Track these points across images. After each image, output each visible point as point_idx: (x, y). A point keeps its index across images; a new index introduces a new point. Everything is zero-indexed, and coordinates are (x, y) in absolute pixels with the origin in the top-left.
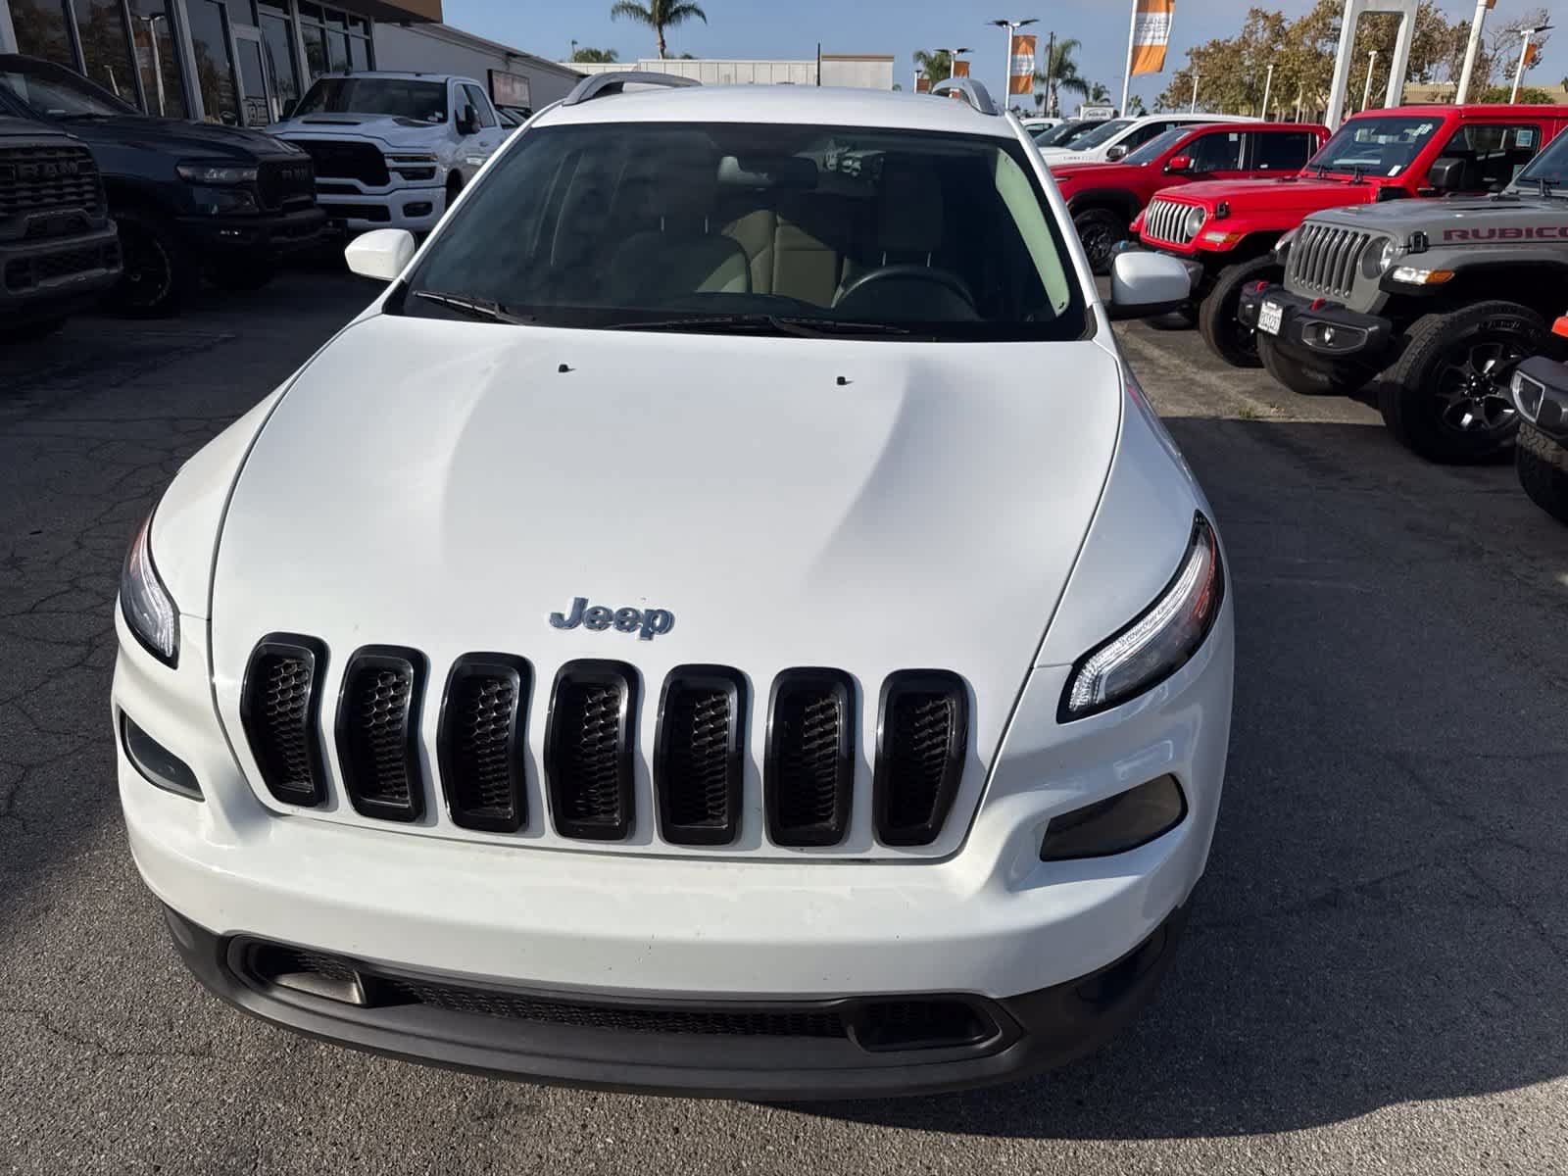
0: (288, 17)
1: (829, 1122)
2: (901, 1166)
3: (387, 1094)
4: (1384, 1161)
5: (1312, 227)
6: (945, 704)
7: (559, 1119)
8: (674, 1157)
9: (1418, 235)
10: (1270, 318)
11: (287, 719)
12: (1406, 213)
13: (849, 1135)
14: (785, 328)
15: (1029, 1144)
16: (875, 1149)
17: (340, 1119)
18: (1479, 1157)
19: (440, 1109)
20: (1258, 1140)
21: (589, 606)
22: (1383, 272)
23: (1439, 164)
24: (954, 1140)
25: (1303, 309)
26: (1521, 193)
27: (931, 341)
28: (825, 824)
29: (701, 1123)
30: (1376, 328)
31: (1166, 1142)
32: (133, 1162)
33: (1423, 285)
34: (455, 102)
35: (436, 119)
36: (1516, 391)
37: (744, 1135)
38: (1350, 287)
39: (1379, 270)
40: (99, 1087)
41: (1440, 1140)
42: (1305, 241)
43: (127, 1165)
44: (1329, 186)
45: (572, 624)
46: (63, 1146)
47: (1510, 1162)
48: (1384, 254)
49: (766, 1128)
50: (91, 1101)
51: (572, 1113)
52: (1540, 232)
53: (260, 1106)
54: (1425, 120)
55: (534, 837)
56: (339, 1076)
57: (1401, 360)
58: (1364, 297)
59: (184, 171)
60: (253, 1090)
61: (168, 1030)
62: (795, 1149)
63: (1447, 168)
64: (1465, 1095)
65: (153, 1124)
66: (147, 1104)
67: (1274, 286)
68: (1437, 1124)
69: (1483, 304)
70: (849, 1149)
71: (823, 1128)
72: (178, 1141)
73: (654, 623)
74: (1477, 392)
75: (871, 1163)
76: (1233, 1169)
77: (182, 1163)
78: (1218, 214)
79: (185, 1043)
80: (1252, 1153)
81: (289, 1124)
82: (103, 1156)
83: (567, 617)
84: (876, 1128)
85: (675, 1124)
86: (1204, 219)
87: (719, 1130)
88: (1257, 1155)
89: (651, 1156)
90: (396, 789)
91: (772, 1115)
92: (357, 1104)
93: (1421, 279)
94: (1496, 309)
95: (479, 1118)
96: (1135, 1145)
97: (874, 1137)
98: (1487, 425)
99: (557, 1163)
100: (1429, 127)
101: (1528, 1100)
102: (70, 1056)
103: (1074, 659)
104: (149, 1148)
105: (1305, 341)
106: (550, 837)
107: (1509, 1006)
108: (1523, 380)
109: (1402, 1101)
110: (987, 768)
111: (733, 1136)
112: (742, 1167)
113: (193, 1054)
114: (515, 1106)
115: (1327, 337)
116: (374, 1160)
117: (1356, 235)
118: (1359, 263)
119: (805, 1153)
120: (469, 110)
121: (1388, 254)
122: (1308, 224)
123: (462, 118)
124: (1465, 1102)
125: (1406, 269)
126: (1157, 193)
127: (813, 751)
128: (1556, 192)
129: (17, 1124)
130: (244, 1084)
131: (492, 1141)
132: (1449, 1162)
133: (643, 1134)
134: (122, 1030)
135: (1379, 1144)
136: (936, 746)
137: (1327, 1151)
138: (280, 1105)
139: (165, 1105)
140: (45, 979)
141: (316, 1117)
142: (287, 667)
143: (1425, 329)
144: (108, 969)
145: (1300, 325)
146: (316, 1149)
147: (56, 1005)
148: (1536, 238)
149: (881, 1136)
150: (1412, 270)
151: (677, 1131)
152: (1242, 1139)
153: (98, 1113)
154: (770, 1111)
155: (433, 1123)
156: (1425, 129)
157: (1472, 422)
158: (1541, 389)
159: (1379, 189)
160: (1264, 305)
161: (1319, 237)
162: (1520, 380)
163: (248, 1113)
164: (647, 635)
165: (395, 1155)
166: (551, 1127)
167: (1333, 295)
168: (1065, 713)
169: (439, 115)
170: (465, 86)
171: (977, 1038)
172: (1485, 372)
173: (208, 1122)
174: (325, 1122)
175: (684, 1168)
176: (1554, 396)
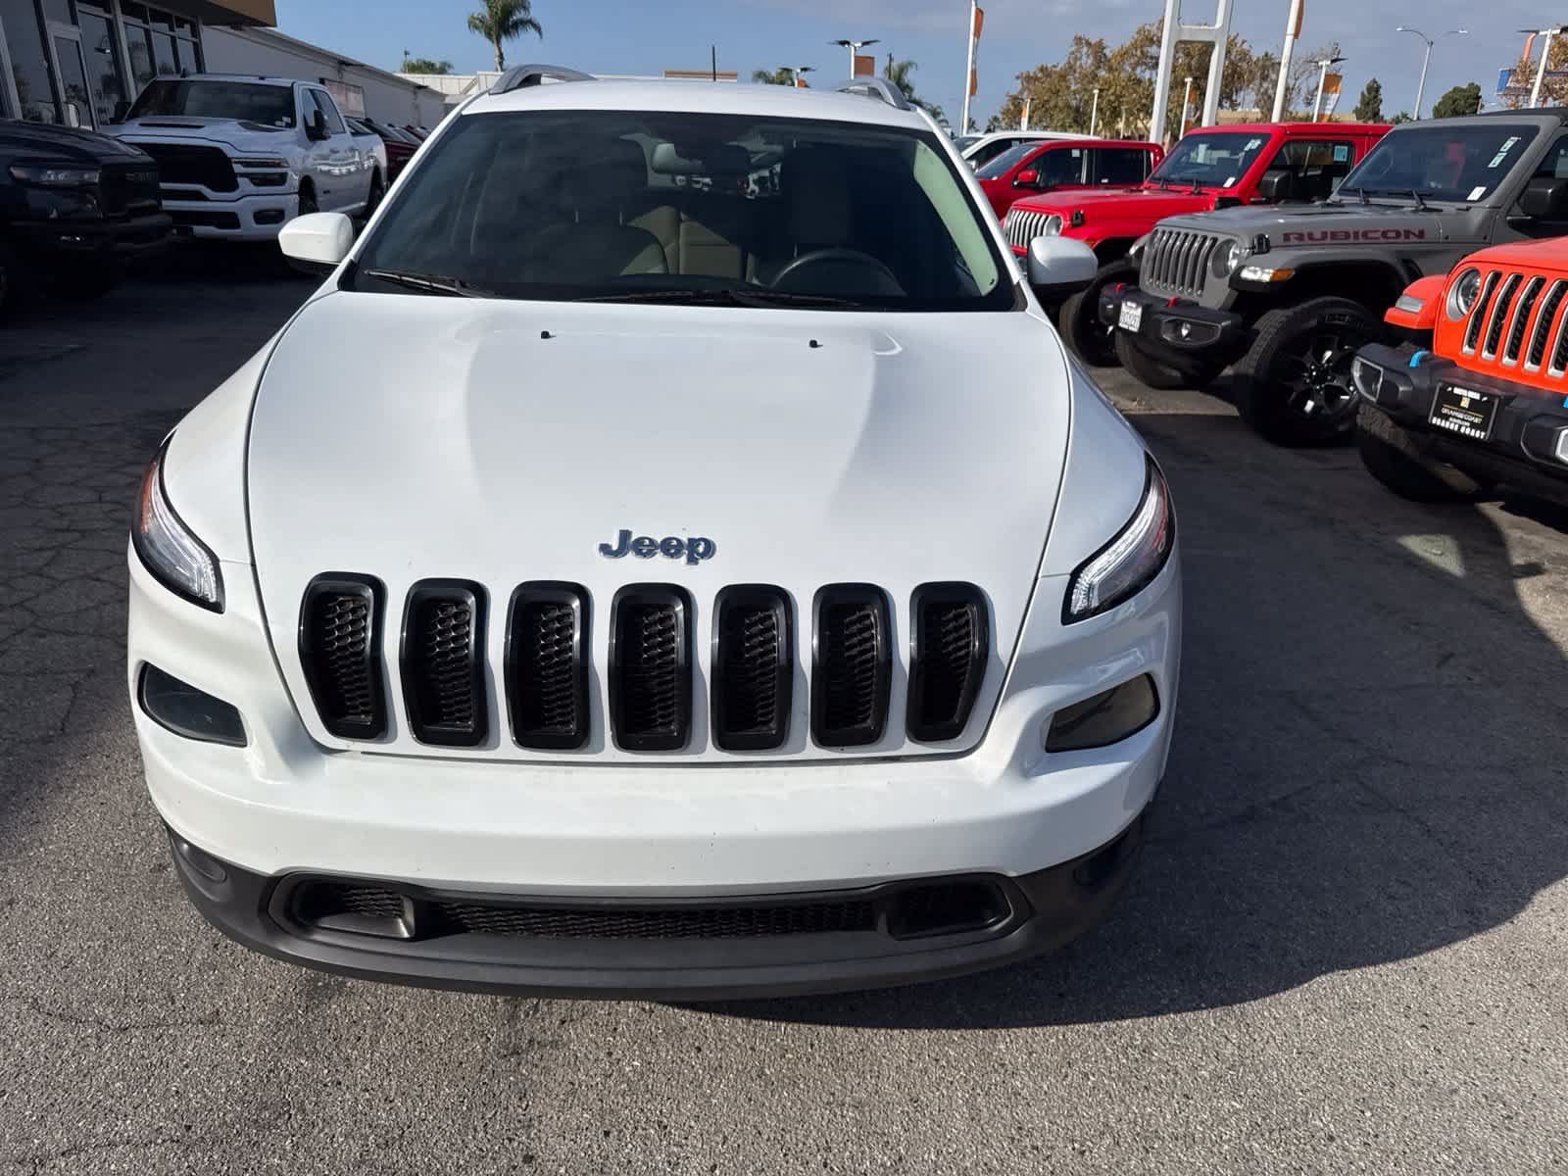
0: (107, 16)
1: (839, 1030)
2: (911, 1061)
3: (410, 1042)
4: (1326, 1020)
5: (1164, 232)
6: (966, 612)
7: (583, 1049)
8: (701, 1072)
9: (1261, 238)
10: (1131, 316)
11: (347, 653)
12: (1247, 217)
13: (859, 1039)
14: (744, 301)
15: (1022, 1032)
16: (886, 1048)
17: (367, 1067)
18: (1402, 1010)
19: (465, 1051)
20: (1219, 1012)
21: (634, 537)
22: (1231, 272)
23: (1271, 175)
24: (956, 1035)
25: (1161, 307)
26: (1344, 202)
27: (883, 311)
28: (864, 725)
29: (720, 1040)
30: (1228, 323)
31: (1141, 1020)
32: (161, 1124)
33: (1267, 283)
34: (303, 108)
35: (284, 125)
36: (1356, 374)
37: (763, 1047)
38: (1202, 287)
39: (1227, 270)
40: (109, 1060)
41: (1369, 999)
42: (1157, 245)
43: (156, 1127)
44: (1172, 196)
45: (620, 553)
46: (84, 1117)
47: (1428, 1012)
48: (1231, 255)
49: (782, 1040)
50: (104, 1073)
51: (596, 1043)
52: (1365, 235)
53: (282, 1064)
54: (1255, 136)
55: (594, 752)
56: (356, 1030)
57: (1251, 352)
58: (1215, 295)
59: (18, 173)
60: (271, 1050)
61: (170, 1004)
62: (813, 1055)
63: (1276, 180)
64: (1384, 961)
65: (174, 1088)
66: (164, 1071)
67: (1132, 287)
68: (1365, 987)
69: (1320, 300)
70: (862, 1050)
71: (835, 1035)
72: (204, 1102)
73: (698, 550)
74: (1316, 381)
75: (884, 1061)
76: (1201, 1037)
77: (213, 1121)
78: (1075, 222)
79: (191, 1014)
80: (1215, 1023)
81: (315, 1076)
82: (128, 1122)
83: (615, 547)
84: (883, 1031)
85: (697, 1044)
86: (1061, 227)
87: (738, 1045)
88: (1219, 1024)
89: (679, 1073)
90: (458, 715)
91: (785, 1029)
92: (381, 1054)
93: (1266, 278)
94: (1333, 304)
95: (505, 1056)
96: (1115, 1025)
97: (882, 1038)
98: (1327, 411)
99: (590, 1087)
100: (1258, 142)
101: (1435, 963)
102: (70, 1035)
103: (1070, 570)
104: (176, 1110)
105: (1164, 336)
106: (610, 752)
107: (1409, 890)
108: (1363, 364)
109: (1333, 971)
110: (1006, 666)
111: (752, 1049)
112: (766, 1075)
113: (201, 1023)
114: (539, 1043)
115: (1184, 332)
116: (409, 1101)
117: (1205, 238)
118: (1209, 264)
119: (823, 1058)
120: (318, 116)
121: (1235, 255)
122: (1160, 229)
123: (312, 123)
124: (1384, 969)
125: (1252, 268)
126: (1015, 203)
127: (854, 657)
128: (1373, 200)
129: (29, 1102)
130: (261, 1047)
131: (522, 1075)
132: (1379, 1017)
133: (667, 1056)
134: (121, 1006)
135: (1319, 1007)
136: (960, 649)
137: (1278, 1016)
138: (303, 1061)
139: (183, 1071)
140: (25, 966)
141: (342, 1068)
142: (341, 604)
143: (1270, 323)
144: (92, 952)
145: (1160, 321)
146: (348, 1096)
147: (44, 990)
148: (1361, 240)
149: (889, 1037)
150: (1257, 269)
151: (699, 1049)
152: (1205, 1012)
153: (113, 1083)
154: (783, 1025)
155: (461, 1063)
156: (1254, 144)
157: (1314, 408)
158: (1380, 372)
159: (1216, 199)
160: (1124, 305)
161: (1171, 241)
162: (1359, 364)
163: (270, 1071)
164: (692, 560)
165: (429, 1094)
166: (577, 1057)
167: (1187, 294)
168: (1068, 617)
169: (286, 119)
170: (311, 91)
171: (992, 920)
172: (1324, 362)
173: (231, 1083)
174: (352, 1072)
175: (712, 1081)
176: (1392, 377)
